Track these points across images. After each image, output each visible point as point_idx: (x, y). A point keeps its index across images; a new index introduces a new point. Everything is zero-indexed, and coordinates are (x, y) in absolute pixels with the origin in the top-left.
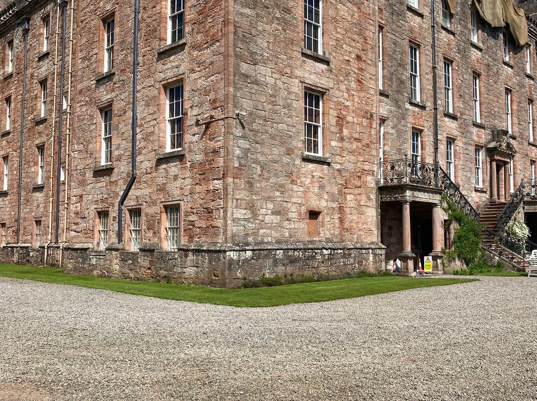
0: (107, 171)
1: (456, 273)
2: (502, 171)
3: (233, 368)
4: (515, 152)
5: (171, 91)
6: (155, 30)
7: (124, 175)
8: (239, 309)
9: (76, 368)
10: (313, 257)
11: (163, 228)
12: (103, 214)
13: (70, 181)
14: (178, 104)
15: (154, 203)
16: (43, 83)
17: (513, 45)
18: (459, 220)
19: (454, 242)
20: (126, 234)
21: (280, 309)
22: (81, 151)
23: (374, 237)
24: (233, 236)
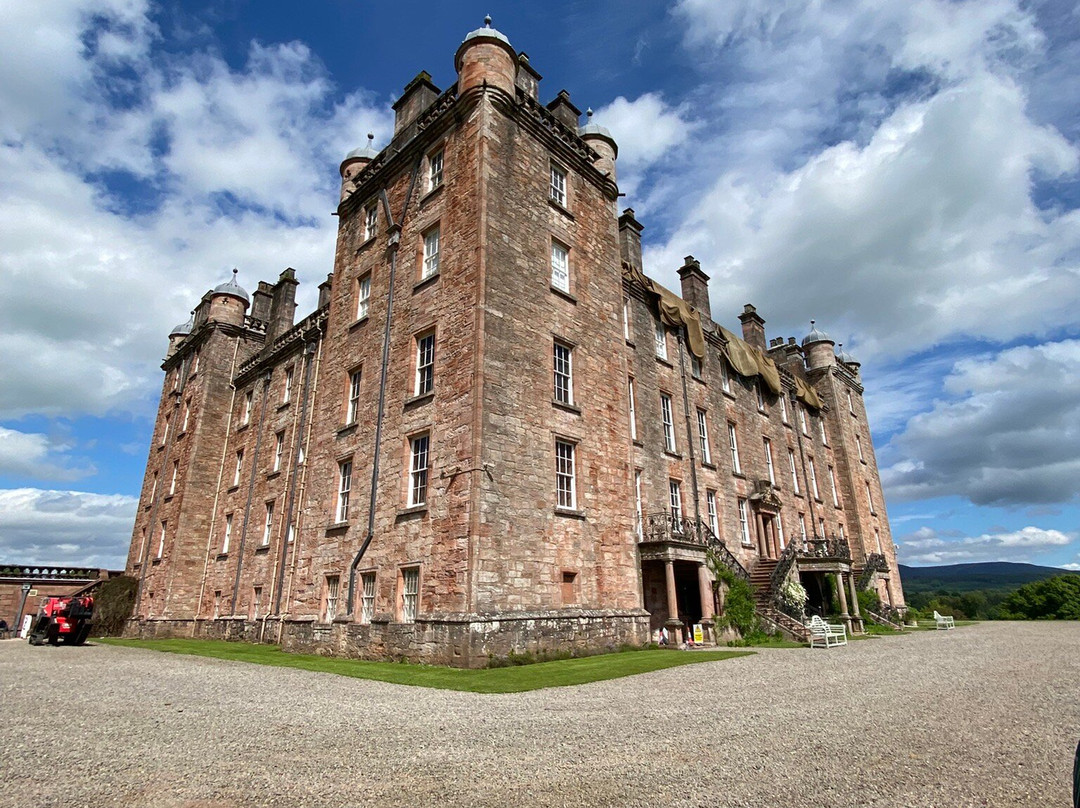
0: (342, 530)
1: (730, 644)
2: (770, 525)
3: (473, 775)
4: (781, 504)
5: (417, 442)
6: (403, 382)
7: (360, 534)
8: (483, 696)
9: (286, 778)
10: (569, 628)
11: (399, 596)
12: (333, 580)
13: (299, 541)
14: (423, 456)
15: (391, 566)
16: (280, 435)
17: (769, 395)
18: (728, 581)
19: (725, 607)
20: (358, 602)
21: (531, 695)
22: (314, 508)
23: (636, 602)
24: (479, 604)
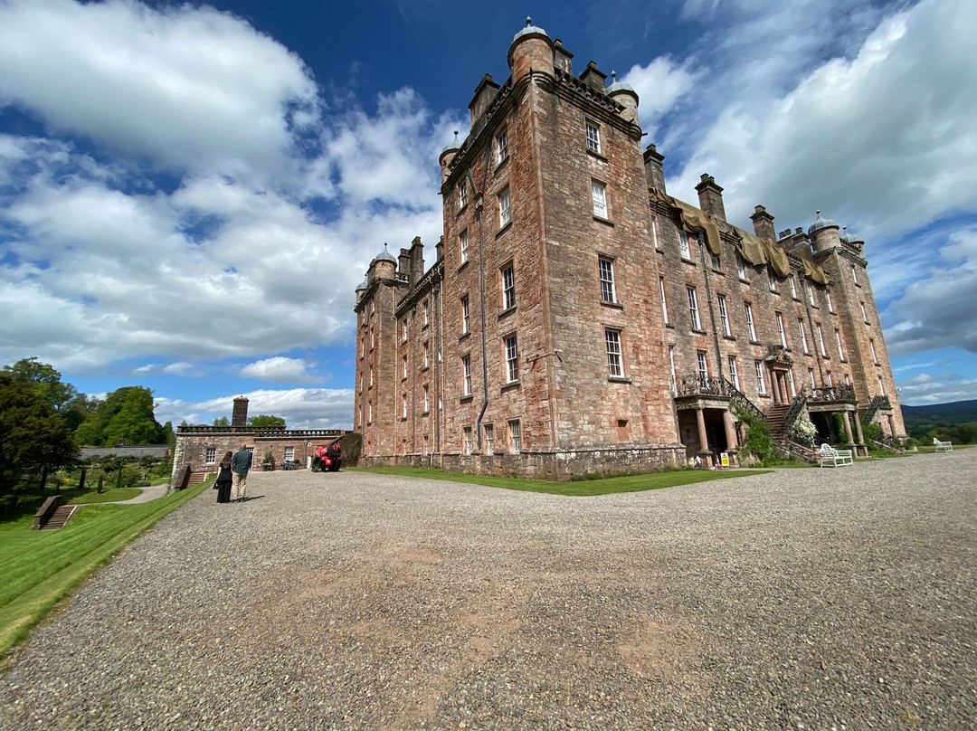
0: (469, 399)
1: (751, 466)
2: (783, 379)
3: (570, 542)
4: (793, 362)
5: (508, 340)
6: (495, 302)
7: (480, 401)
8: (570, 497)
9: (457, 539)
10: (625, 457)
11: (508, 438)
12: (468, 430)
13: (445, 408)
14: (513, 349)
15: (501, 420)
16: (426, 345)
17: (777, 275)
18: (748, 422)
19: (746, 440)
20: (484, 443)
21: (603, 497)
22: (451, 387)
23: (675, 438)
24: (560, 442)
